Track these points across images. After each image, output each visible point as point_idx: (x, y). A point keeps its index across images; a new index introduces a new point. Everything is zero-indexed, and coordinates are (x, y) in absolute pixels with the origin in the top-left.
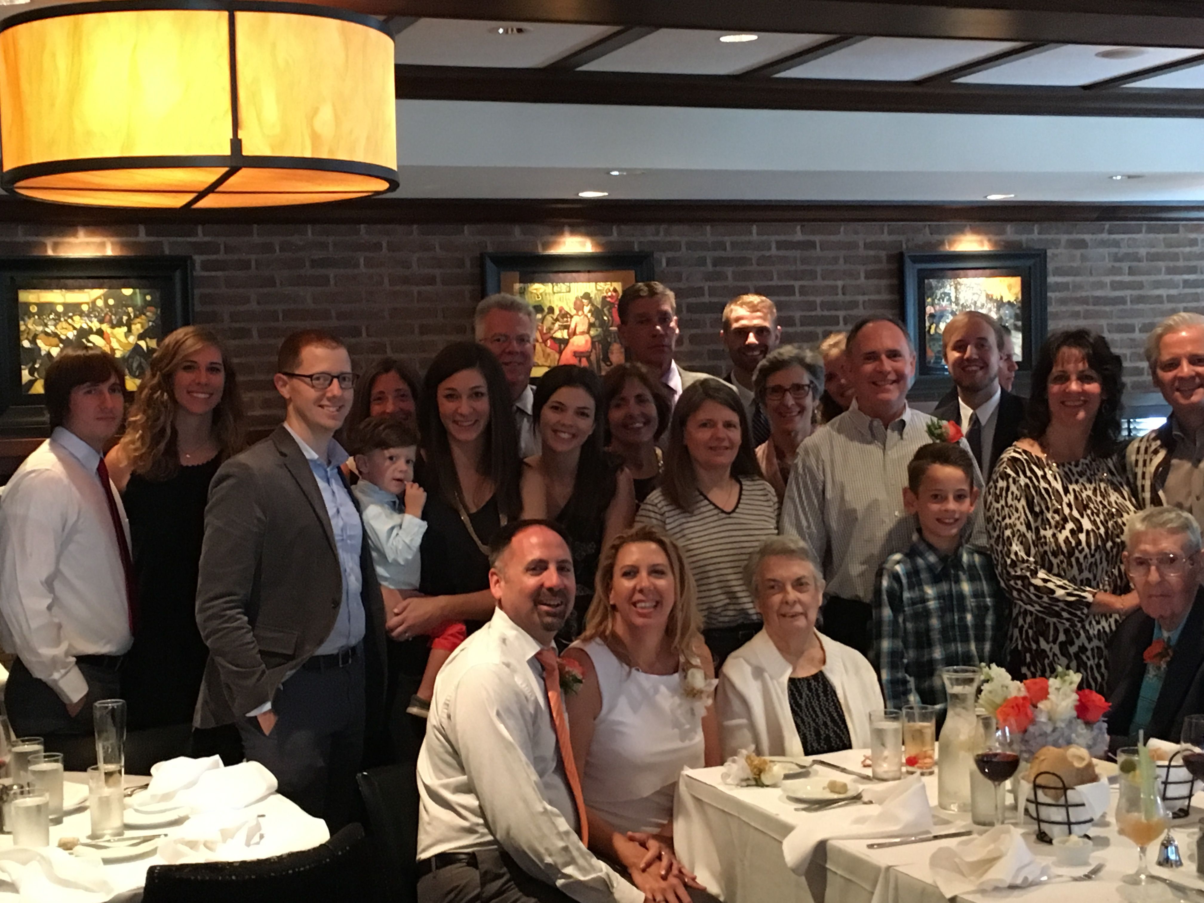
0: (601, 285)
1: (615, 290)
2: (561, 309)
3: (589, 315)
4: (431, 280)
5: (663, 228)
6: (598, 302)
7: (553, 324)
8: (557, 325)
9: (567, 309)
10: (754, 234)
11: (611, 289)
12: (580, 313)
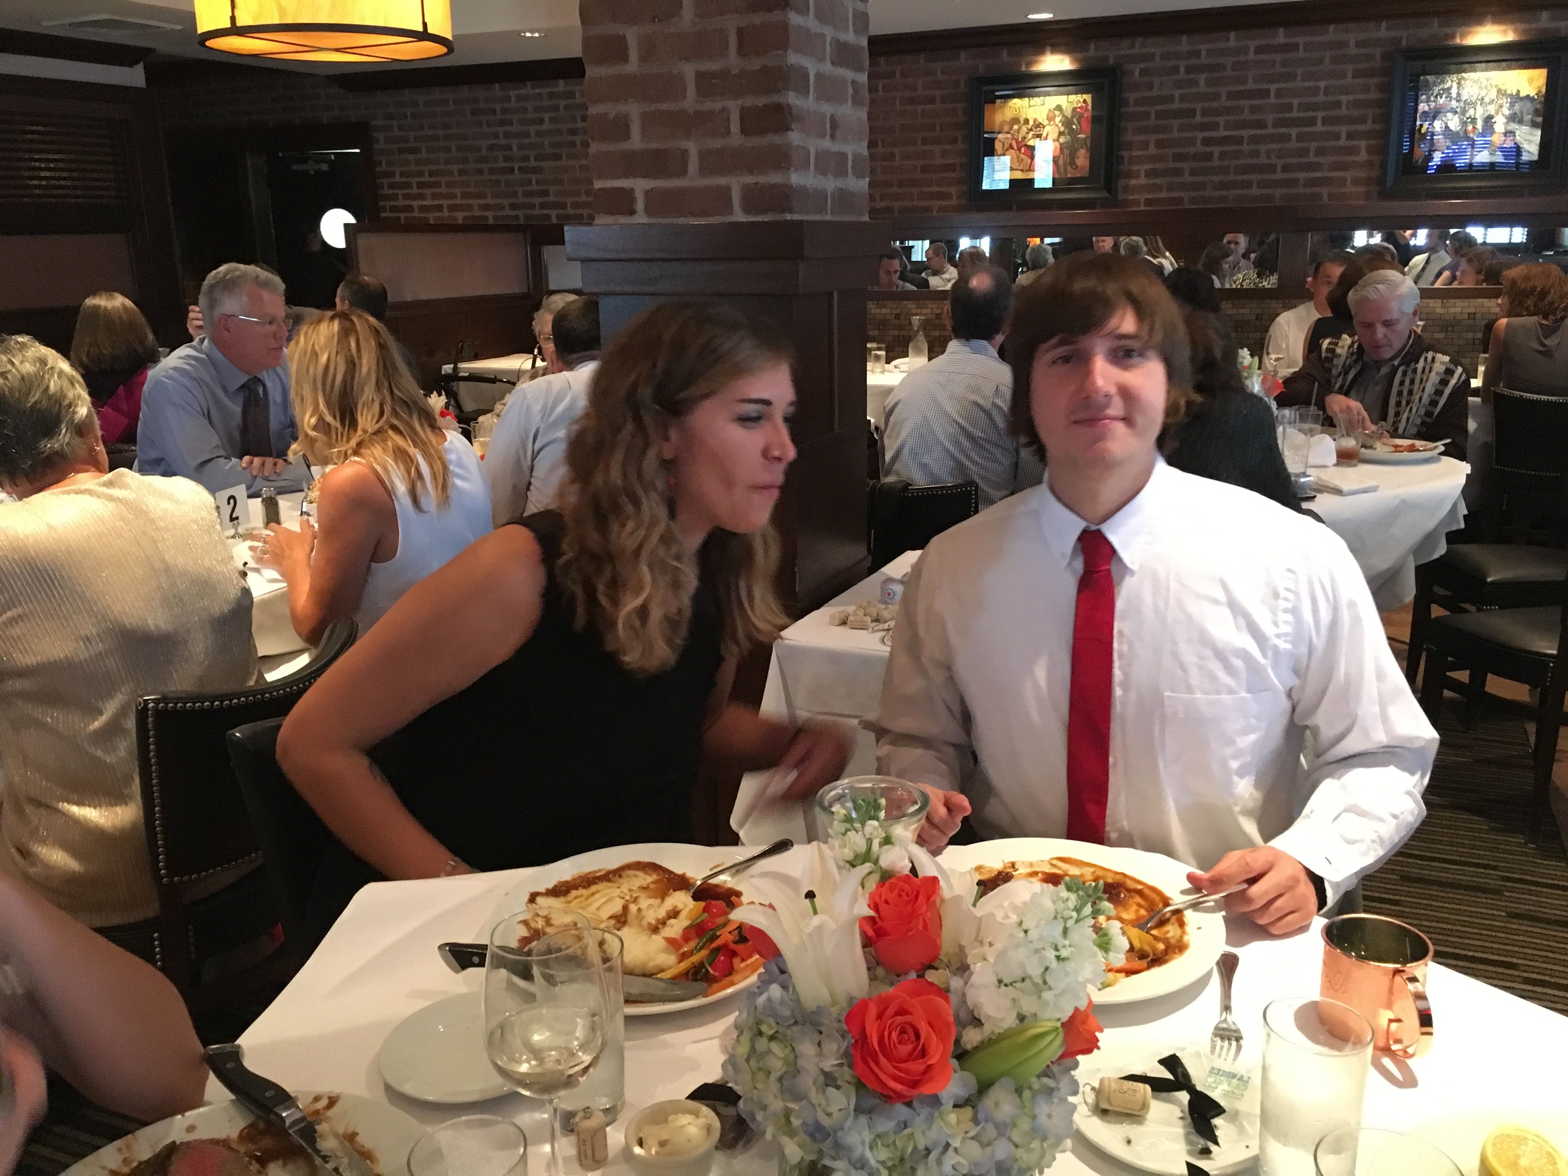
0: (1073, 97)
1: (1085, 101)
2: (1035, 120)
3: (1060, 125)
4: (932, 101)
5: (1139, 41)
6: (1068, 113)
7: (1028, 133)
8: (1030, 135)
9: (1040, 120)
10: (1233, 40)
11: (1082, 100)
12: (1052, 123)
